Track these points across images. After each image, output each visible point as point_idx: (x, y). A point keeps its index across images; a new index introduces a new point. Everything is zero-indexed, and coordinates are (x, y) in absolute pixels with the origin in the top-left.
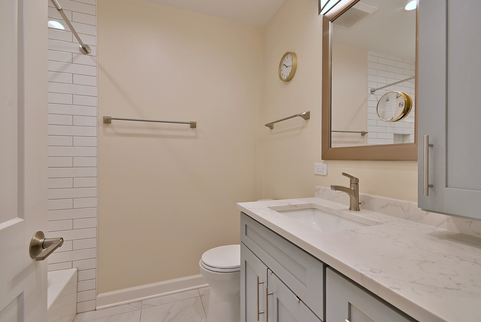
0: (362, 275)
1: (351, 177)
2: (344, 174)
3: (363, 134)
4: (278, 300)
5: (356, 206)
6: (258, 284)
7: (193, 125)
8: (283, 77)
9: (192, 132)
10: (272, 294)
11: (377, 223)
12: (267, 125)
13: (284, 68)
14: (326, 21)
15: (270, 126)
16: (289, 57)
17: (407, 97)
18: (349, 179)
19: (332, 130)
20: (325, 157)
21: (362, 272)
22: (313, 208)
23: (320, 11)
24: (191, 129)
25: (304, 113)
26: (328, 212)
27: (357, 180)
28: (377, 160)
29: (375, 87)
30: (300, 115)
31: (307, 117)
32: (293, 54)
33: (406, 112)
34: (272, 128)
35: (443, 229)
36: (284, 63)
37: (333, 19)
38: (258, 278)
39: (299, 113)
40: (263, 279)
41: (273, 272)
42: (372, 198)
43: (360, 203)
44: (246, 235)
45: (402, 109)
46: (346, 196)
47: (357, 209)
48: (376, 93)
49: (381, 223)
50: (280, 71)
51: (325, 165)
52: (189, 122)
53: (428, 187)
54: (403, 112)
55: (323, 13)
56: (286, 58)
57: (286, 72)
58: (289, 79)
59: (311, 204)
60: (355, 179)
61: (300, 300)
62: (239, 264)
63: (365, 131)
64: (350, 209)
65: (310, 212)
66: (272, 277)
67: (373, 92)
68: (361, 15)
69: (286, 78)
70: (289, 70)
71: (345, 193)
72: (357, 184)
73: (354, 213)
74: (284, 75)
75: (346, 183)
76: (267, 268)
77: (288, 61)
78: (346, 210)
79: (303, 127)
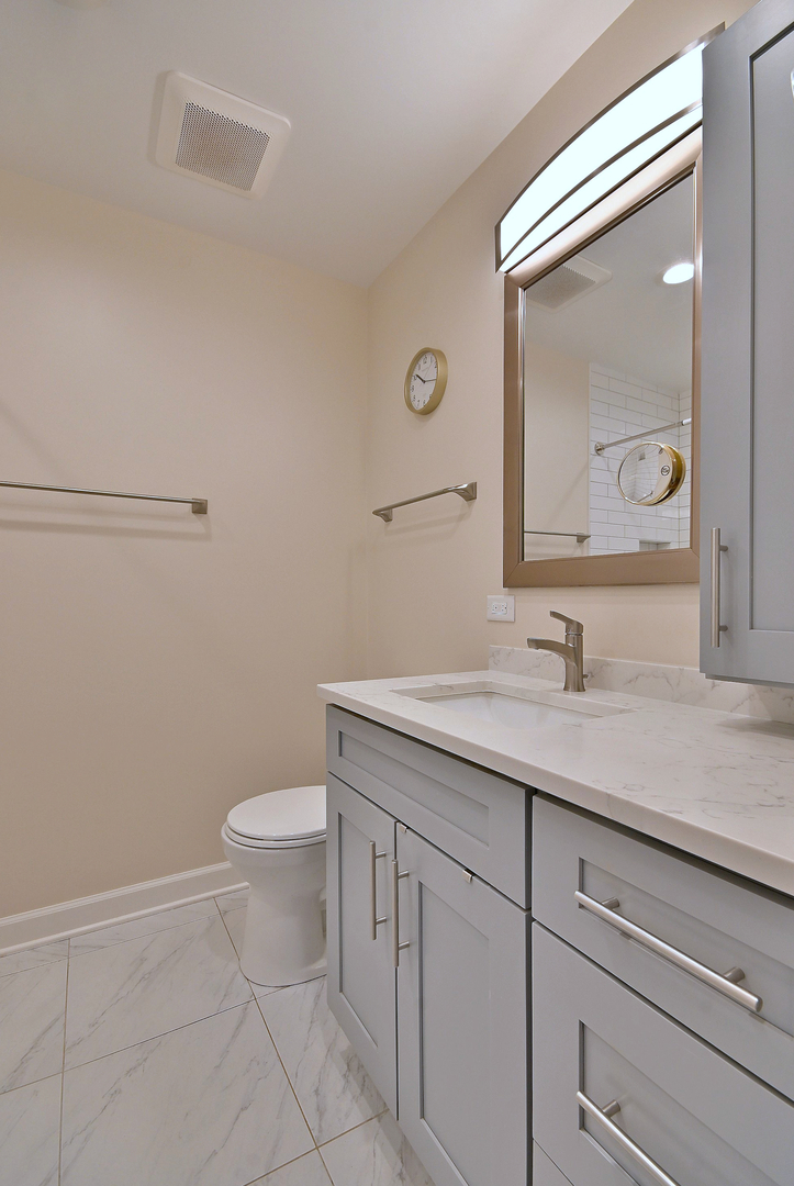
0: (609, 795)
1: (568, 621)
2: (554, 614)
3: (581, 539)
4: (421, 884)
5: (577, 681)
6: (375, 857)
7: (200, 508)
8: (415, 404)
9: (196, 525)
10: (407, 875)
11: (622, 711)
12: (376, 513)
13: (416, 383)
14: (512, 286)
15: (385, 514)
16: (429, 361)
17: (677, 456)
18: (563, 625)
19: (525, 529)
20: (511, 581)
21: (609, 792)
22: (487, 693)
23: (499, 263)
24: (194, 516)
25: (465, 486)
26: (521, 697)
27: (580, 627)
28: (618, 585)
29: (605, 442)
30: (456, 491)
31: (469, 494)
32: (439, 355)
33: (674, 486)
34: (388, 519)
35: (742, 715)
36: (416, 372)
37: (529, 282)
38: (374, 845)
39: (452, 486)
40: (384, 846)
41: (408, 828)
42: (608, 664)
43: (586, 676)
44: (341, 755)
45: (667, 479)
46: (557, 663)
47: (580, 688)
48: (605, 452)
49: (629, 711)
50: (409, 391)
51: (511, 599)
52: (189, 498)
53: (719, 630)
54: (669, 486)
55: (504, 268)
56: (421, 362)
57: (422, 394)
58: (429, 411)
59: (484, 684)
60: (575, 624)
61: (473, 874)
62: (323, 826)
63: (586, 533)
64: (566, 689)
65: (480, 700)
66: (407, 839)
67: (599, 450)
68: (577, 285)
69: (421, 406)
70: (430, 388)
71: (555, 655)
72: (579, 635)
73: (572, 696)
74: (417, 399)
75: (558, 633)
76: (394, 821)
77: (427, 369)
78: (557, 691)
79: (461, 518)
